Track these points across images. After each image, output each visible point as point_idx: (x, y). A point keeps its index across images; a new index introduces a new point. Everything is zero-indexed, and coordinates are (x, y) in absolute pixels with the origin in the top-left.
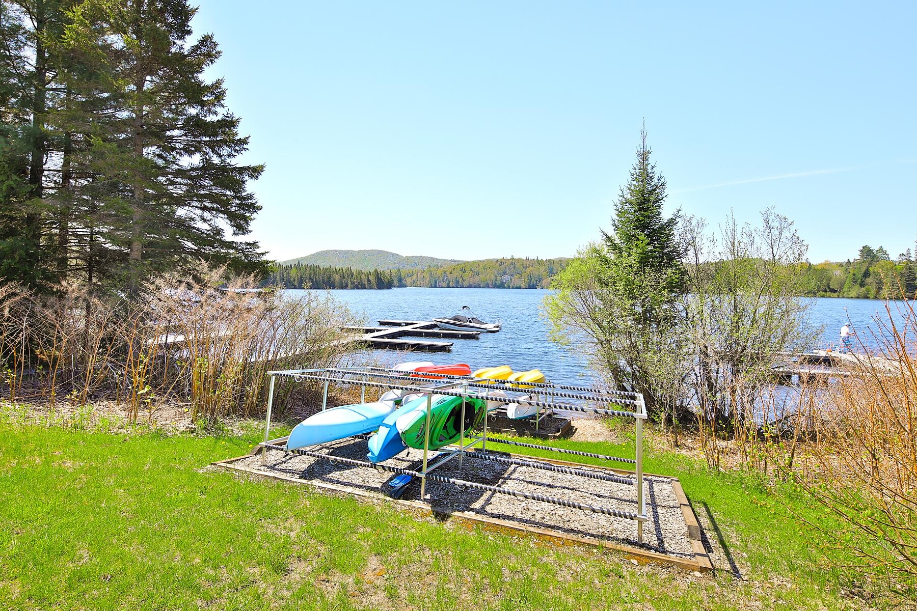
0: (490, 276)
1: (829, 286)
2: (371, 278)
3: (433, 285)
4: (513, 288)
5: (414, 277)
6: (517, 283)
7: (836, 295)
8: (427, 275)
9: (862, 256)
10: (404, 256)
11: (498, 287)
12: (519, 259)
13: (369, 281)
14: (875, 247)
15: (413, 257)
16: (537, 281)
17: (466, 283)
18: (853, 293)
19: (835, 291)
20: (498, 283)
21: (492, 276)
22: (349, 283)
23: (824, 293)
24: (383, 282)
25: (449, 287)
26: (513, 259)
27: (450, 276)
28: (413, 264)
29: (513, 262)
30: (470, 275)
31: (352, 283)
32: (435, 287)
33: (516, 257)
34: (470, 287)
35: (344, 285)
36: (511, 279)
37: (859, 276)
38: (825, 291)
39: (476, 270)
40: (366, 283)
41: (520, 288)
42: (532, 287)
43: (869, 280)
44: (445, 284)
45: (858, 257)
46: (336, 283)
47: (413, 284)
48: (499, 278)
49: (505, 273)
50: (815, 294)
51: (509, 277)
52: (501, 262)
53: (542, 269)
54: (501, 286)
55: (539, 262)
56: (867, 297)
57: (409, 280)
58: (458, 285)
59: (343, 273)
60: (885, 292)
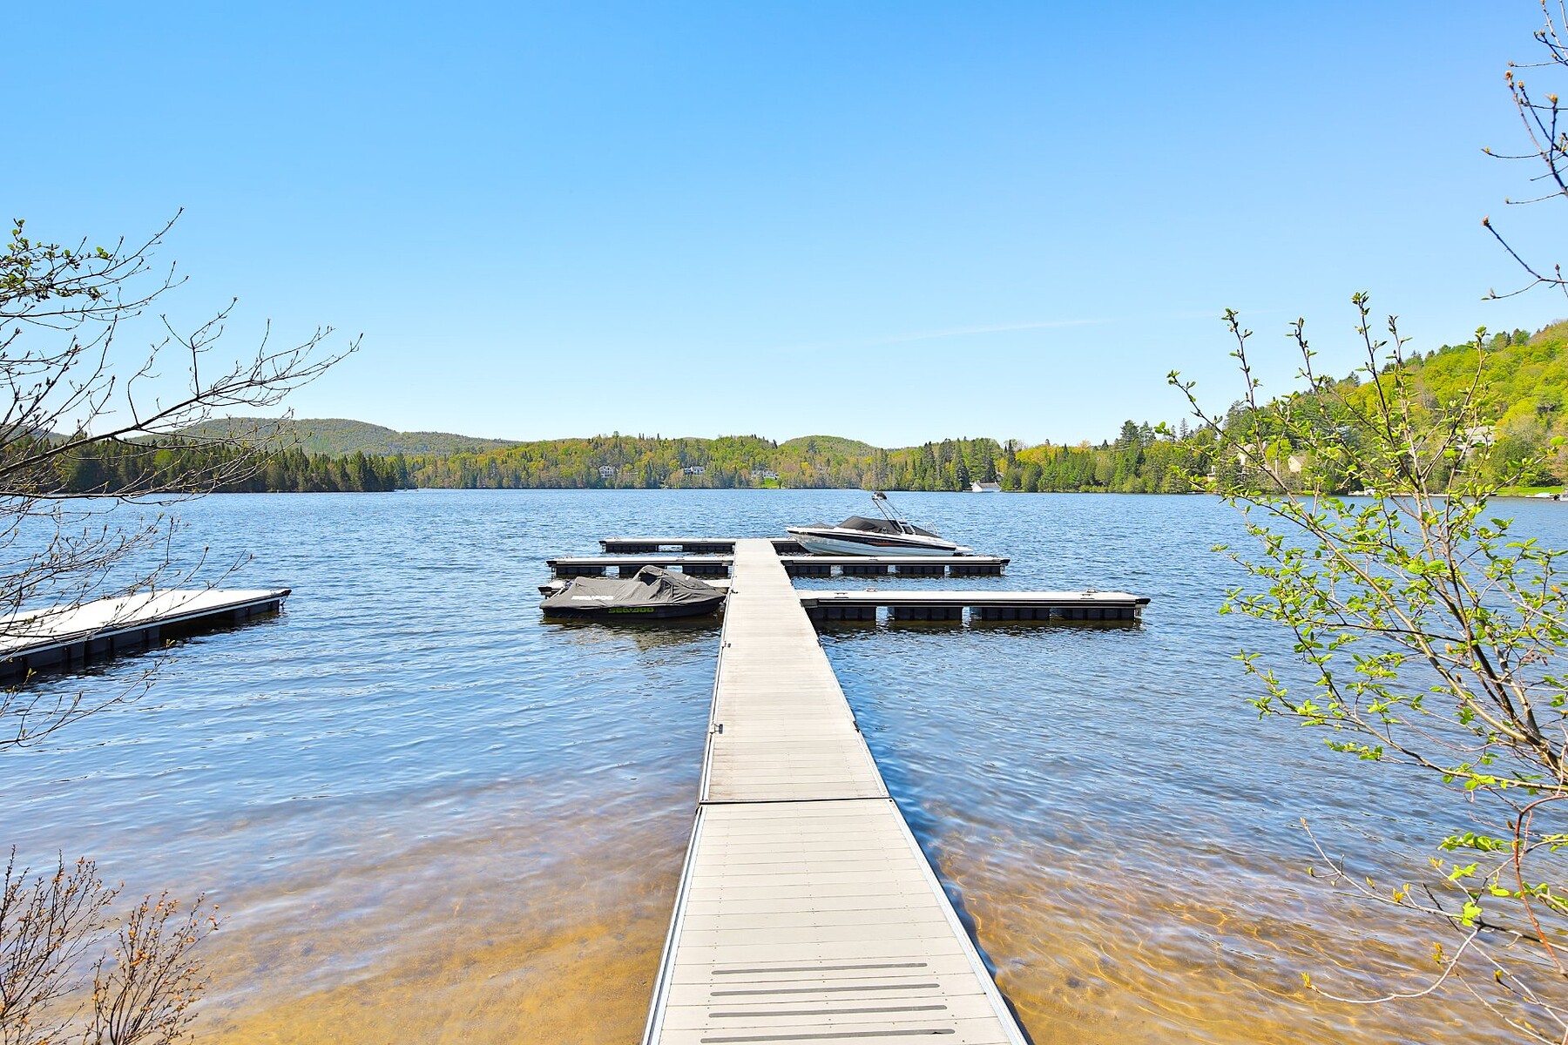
0: (577, 467)
1: (1093, 477)
2: (349, 469)
3: (469, 485)
4: (619, 488)
5: (429, 469)
6: (627, 479)
7: (1102, 489)
8: (455, 466)
9: (1124, 435)
10: (400, 430)
11: (594, 487)
12: (628, 438)
13: (345, 475)
14: (1139, 423)
15: (419, 433)
16: (660, 475)
17: (533, 481)
18: (1127, 487)
19: (1098, 484)
20: (593, 479)
21: (582, 466)
22: (300, 479)
23: (1088, 487)
24: (376, 478)
25: (500, 487)
26: (616, 436)
27: (502, 468)
28: (419, 446)
29: (618, 442)
30: (541, 466)
31: (306, 480)
32: (475, 487)
33: (622, 434)
34: (541, 486)
35: (288, 483)
36: (615, 472)
37: (1133, 461)
38: (1088, 483)
39: (551, 456)
40: (339, 479)
41: (632, 487)
42: (652, 485)
43: (1143, 468)
44: (493, 483)
45: (1120, 437)
46: (270, 481)
47: (428, 483)
48: (593, 471)
49: (604, 462)
50: (1077, 488)
51: (612, 470)
52: (596, 443)
53: (668, 454)
54: (598, 484)
55: (658, 444)
56: (1144, 492)
57: (419, 475)
58: (518, 483)
59: (286, 459)
60: (1165, 486)
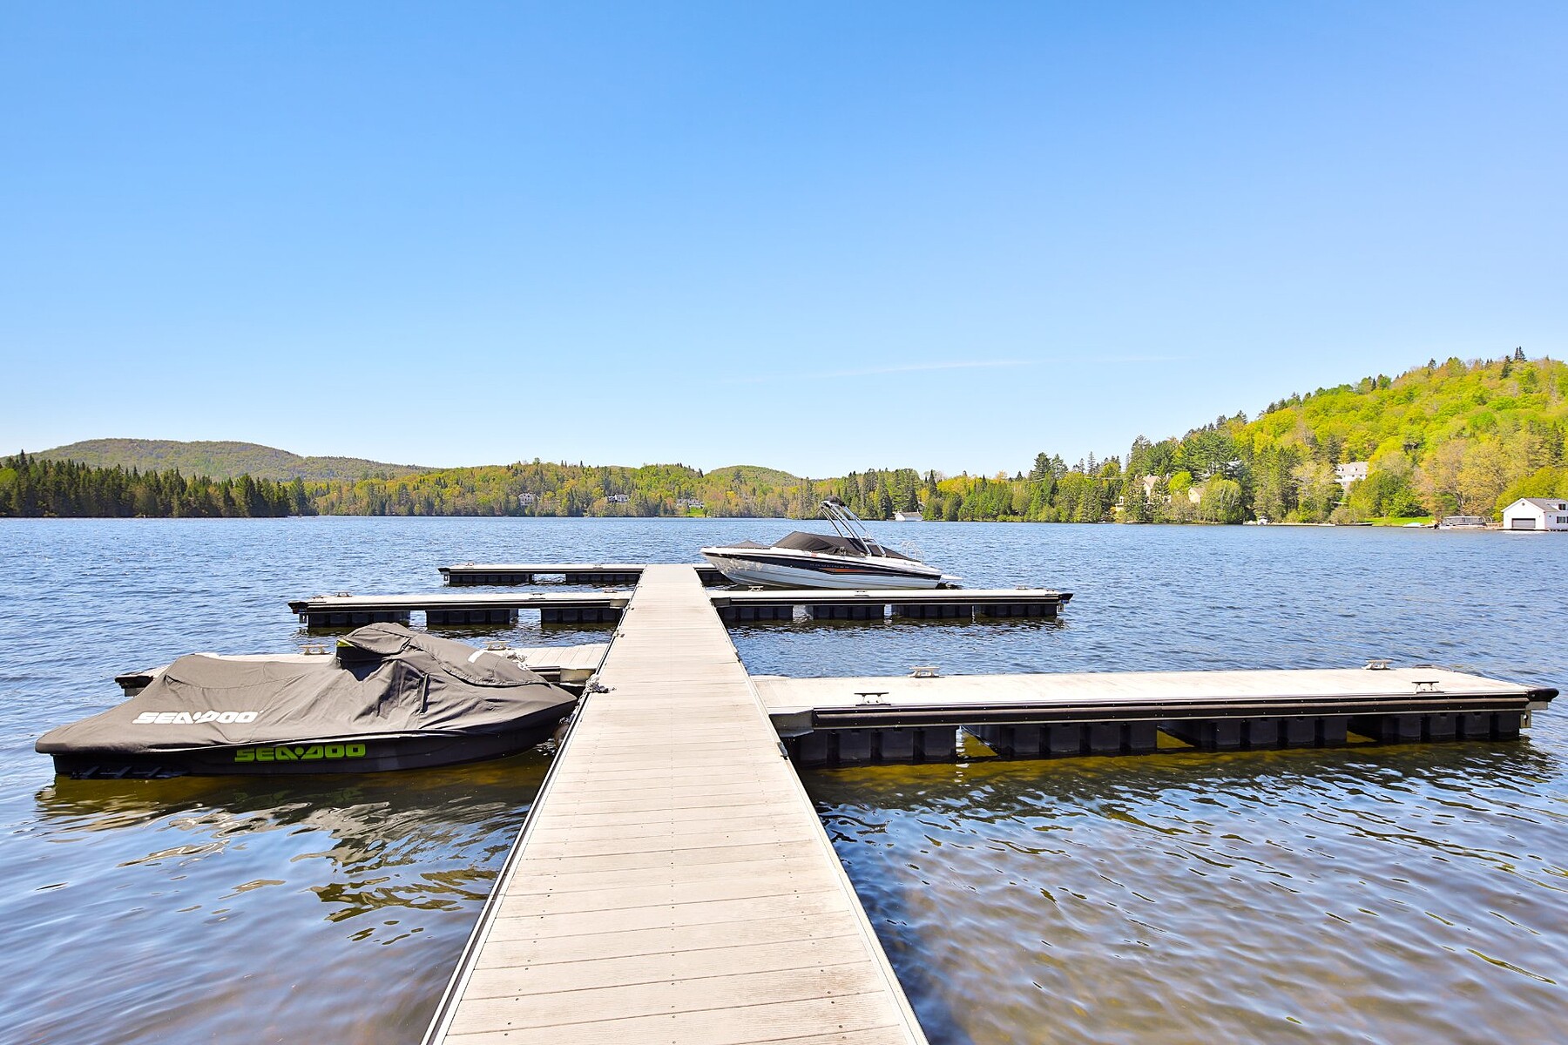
0: (496, 494)
1: (1010, 507)
2: (234, 493)
3: (378, 512)
4: (540, 515)
5: (334, 495)
6: (549, 508)
7: (1018, 518)
8: (362, 493)
9: (1038, 467)
10: (304, 455)
11: (511, 515)
12: (549, 465)
13: (228, 499)
14: (1051, 456)
15: (325, 458)
16: (583, 503)
17: (448, 508)
18: (1042, 516)
19: (1015, 513)
20: (513, 506)
21: (501, 493)
22: (175, 503)
23: (1005, 516)
24: (266, 503)
25: (411, 514)
26: (537, 462)
27: (414, 495)
28: (325, 472)
29: (539, 470)
30: (456, 493)
31: (182, 504)
32: (383, 514)
33: (544, 461)
34: (456, 513)
35: (161, 508)
36: (536, 500)
37: (1047, 492)
38: (1005, 513)
39: (467, 483)
40: (221, 504)
41: (553, 515)
42: (574, 512)
43: (1057, 498)
44: (403, 509)
45: (1034, 469)
46: (137, 505)
47: (331, 510)
48: (513, 498)
49: (523, 490)
50: (995, 517)
51: (532, 497)
52: (515, 470)
53: (592, 481)
54: (518, 512)
55: (582, 471)
56: (1058, 521)
57: (321, 502)
58: (430, 510)
59: (158, 481)
60: (1078, 513)
